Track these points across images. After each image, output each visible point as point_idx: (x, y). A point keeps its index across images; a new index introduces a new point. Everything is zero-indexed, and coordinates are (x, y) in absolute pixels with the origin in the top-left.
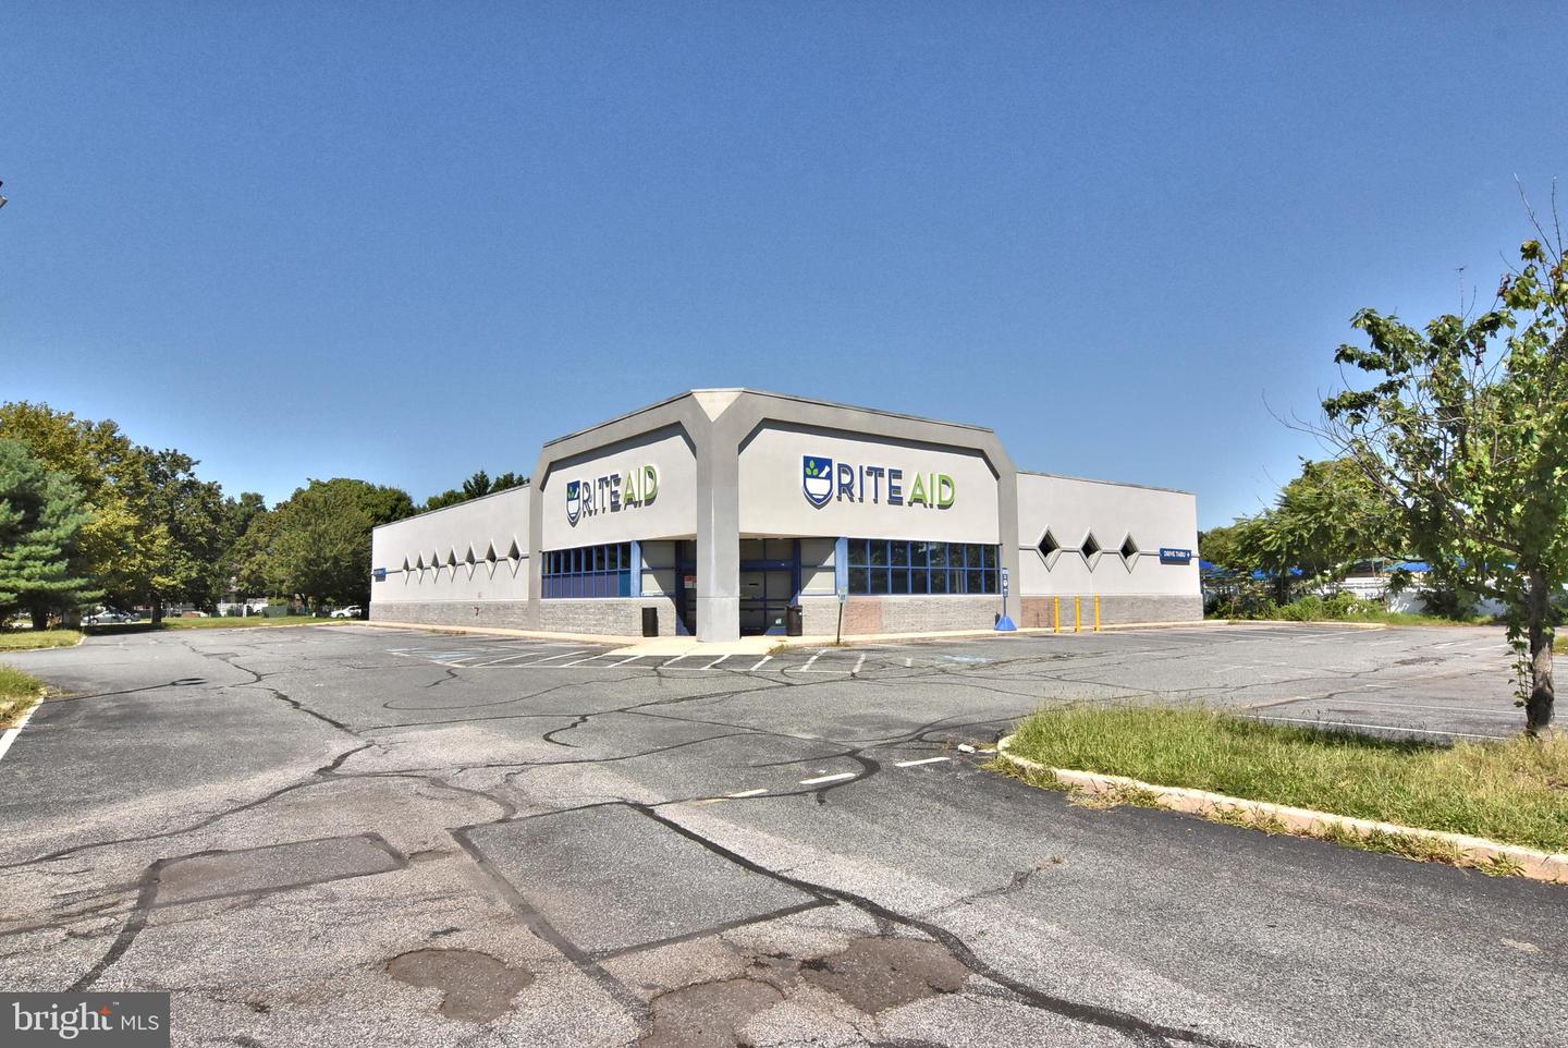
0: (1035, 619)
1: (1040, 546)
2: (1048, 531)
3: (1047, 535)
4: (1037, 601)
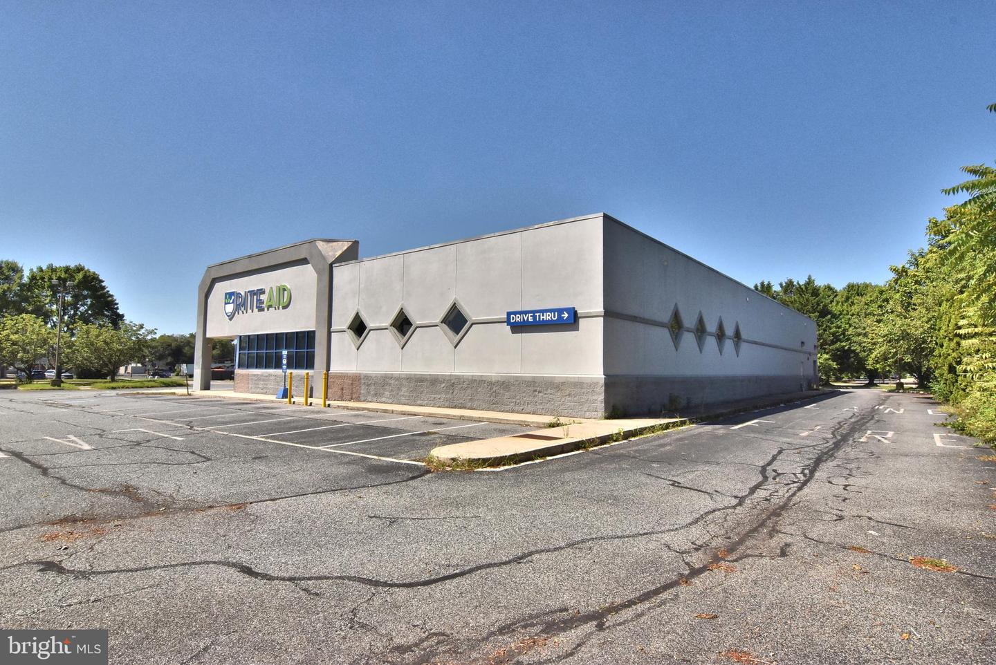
0: (339, 393)
1: (350, 327)
2: (358, 313)
3: (357, 317)
4: (342, 377)
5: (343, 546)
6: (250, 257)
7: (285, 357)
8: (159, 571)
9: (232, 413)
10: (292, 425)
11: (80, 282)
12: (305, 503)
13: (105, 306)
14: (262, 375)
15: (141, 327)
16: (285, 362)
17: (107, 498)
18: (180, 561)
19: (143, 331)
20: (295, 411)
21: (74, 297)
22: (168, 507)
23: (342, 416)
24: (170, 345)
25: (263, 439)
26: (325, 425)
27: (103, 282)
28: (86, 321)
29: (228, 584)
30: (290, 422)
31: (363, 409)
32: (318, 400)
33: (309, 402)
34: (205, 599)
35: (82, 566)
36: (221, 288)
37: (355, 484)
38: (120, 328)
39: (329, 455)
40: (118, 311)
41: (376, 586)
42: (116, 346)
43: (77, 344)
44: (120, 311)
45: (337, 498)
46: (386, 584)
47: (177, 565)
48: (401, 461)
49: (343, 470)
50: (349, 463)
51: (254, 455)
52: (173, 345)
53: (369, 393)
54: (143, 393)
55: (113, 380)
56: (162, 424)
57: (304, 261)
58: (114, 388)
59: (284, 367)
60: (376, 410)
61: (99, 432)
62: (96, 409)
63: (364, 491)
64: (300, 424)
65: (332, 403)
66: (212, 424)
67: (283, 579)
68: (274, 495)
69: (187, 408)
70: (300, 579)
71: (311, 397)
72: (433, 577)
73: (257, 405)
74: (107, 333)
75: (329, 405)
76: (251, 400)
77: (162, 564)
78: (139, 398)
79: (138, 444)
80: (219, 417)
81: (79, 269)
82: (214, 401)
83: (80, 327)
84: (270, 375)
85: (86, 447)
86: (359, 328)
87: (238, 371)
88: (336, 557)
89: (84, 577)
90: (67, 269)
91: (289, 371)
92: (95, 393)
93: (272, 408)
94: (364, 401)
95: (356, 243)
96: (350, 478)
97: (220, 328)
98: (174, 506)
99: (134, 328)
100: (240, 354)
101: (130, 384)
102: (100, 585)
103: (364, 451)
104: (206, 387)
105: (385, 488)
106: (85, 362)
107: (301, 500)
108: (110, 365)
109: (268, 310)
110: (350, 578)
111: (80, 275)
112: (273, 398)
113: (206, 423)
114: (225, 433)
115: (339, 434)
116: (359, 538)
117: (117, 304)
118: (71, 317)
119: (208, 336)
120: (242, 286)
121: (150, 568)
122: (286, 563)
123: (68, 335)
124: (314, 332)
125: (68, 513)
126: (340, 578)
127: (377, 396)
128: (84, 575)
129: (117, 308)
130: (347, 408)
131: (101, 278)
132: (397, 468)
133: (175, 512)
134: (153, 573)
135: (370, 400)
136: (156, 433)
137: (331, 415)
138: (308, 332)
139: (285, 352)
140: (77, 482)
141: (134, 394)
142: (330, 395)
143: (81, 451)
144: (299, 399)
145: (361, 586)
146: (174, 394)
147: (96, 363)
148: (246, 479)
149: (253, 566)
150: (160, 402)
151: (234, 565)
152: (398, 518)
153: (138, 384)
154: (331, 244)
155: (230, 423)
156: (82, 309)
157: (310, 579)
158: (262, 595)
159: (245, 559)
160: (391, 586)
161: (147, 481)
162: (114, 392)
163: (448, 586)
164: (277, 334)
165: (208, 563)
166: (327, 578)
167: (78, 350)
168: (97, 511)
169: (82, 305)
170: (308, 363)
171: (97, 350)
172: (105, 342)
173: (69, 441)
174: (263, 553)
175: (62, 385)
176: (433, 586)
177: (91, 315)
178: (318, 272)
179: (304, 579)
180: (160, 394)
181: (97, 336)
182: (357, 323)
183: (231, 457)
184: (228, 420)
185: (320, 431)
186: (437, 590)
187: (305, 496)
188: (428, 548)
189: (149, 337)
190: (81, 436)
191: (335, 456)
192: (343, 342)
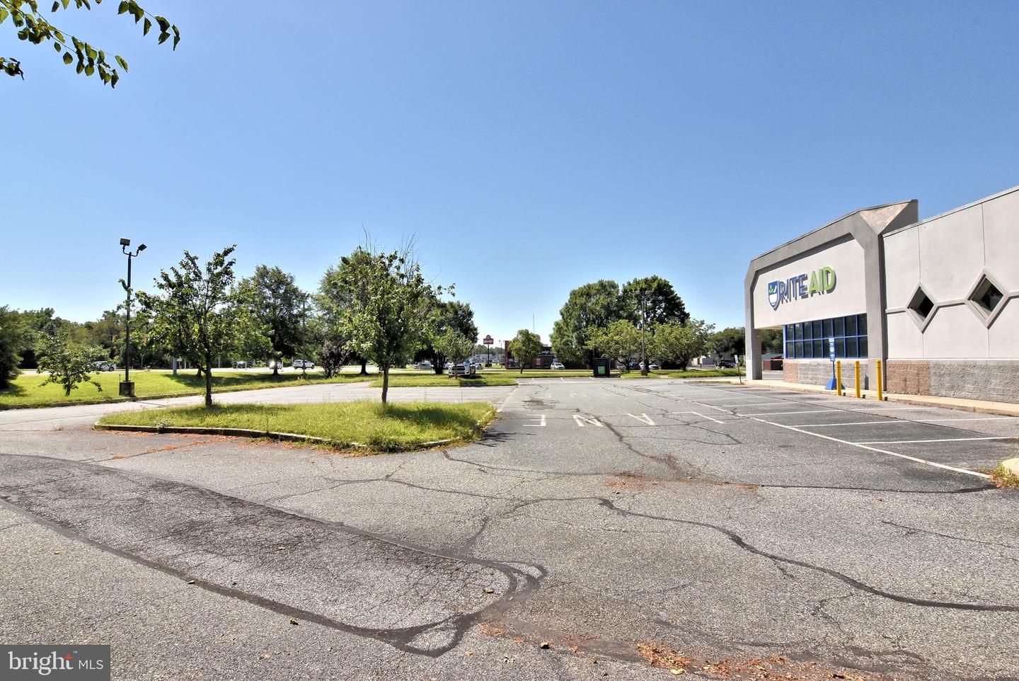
1: (911, 306)
2: (920, 288)
3: (920, 292)
4: (905, 366)
5: (839, 543)
6: (789, 243)
7: (832, 344)
8: (671, 523)
9: (776, 402)
10: (834, 417)
11: (656, 290)
12: (815, 495)
13: (674, 308)
14: (810, 365)
15: (702, 323)
16: (832, 350)
17: (654, 463)
18: (688, 519)
19: (703, 328)
20: (842, 404)
21: (653, 302)
22: (693, 477)
23: (900, 411)
24: (732, 338)
25: (797, 430)
26: (873, 420)
27: (672, 287)
28: (662, 321)
29: (717, 545)
30: (832, 414)
31: (932, 405)
32: (873, 393)
33: (862, 394)
34: (696, 551)
35: (624, 507)
36: (765, 279)
37: (882, 486)
38: (686, 326)
39: (863, 452)
40: (685, 311)
41: (858, 588)
42: (684, 341)
43: (656, 341)
44: (686, 311)
45: (854, 497)
46: (871, 590)
47: (685, 522)
48: (956, 469)
49: (873, 469)
50: (884, 463)
51: (781, 444)
52: (735, 337)
53: (942, 385)
54: (704, 382)
55: (685, 370)
56: (711, 409)
57: (848, 237)
58: (684, 377)
59: (832, 355)
60: (951, 407)
61: (663, 412)
62: (666, 394)
63: (888, 494)
64: (843, 417)
65: (890, 396)
66: (752, 412)
67: (766, 555)
68: (787, 482)
69: (738, 396)
70: (781, 560)
71: (867, 388)
72: (934, 600)
73: (801, 396)
74: (678, 330)
75: (886, 399)
76: (799, 390)
77: (675, 518)
78: (700, 386)
79: (688, 424)
80: (761, 406)
81: (654, 279)
82: (763, 390)
83: (657, 325)
84: (819, 365)
85: (652, 423)
86: (923, 305)
87: (785, 361)
88: (826, 551)
89: (623, 515)
90: (646, 280)
91: (837, 360)
92: (670, 381)
93: (818, 399)
94: (936, 395)
95: (914, 203)
96: (878, 478)
97: (768, 319)
98: (699, 477)
99: (697, 325)
100: (787, 343)
101: (700, 374)
102: (630, 523)
103: (911, 453)
104: (758, 376)
105: (917, 496)
106: (663, 355)
107: (812, 491)
108: (681, 358)
109: (812, 296)
110: (832, 573)
111: (655, 285)
112: (822, 388)
113: (748, 410)
114: (762, 421)
115: (887, 430)
116: (861, 539)
117: (683, 305)
118: (652, 319)
119: (756, 327)
120: (784, 274)
121: (666, 519)
122: (774, 543)
123: (650, 334)
124: (865, 315)
125: (626, 470)
126: (823, 570)
127: (954, 389)
128: (623, 513)
129: (684, 308)
130: (910, 403)
131: (670, 284)
132: (949, 476)
133: (698, 482)
134: (667, 523)
135: (944, 394)
136: (706, 417)
137: (886, 409)
138: (858, 316)
139: (831, 340)
140: (638, 448)
141: (698, 382)
142: (889, 386)
143: (647, 426)
144: (850, 391)
145: (841, 583)
146: (729, 382)
147: (671, 357)
148: (765, 464)
149: (743, 538)
150: (715, 390)
151: (728, 533)
152: (920, 530)
153: (703, 374)
154: (879, 211)
155: (770, 411)
156: (659, 312)
157: (789, 562)
158: (741, 562)
159: (739, 530)
160: (876, 593)
161: (687, 455)
162: (683, 380)
163: (950, 614)
164: (823, 321)
165: (708, 526)
166: (807, 566)
167: (657, 346)
168: (645, 471)
169: (659, 309)
170: (860, 349)
171: (671, 345)
172: (675, 338)
173: (642, 418)
174: (757, 530)
175: (649, 374)
176: (930, 609)
177: (666, 316)
178: (866, 247)
179: (785, 560)
180: (717, 382)
181: (670, 334)
182: (921, 300)
183: (759, 443)
184: (769, 408)
185: (863, 426)
186: (933, 614)
187: (818, 489)
188: (945, 570)
189: (709, 332)
190: (650, 414)
191: (870, 454)
192: (903, 324)
